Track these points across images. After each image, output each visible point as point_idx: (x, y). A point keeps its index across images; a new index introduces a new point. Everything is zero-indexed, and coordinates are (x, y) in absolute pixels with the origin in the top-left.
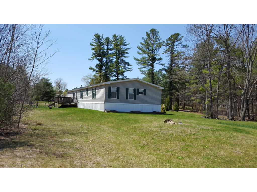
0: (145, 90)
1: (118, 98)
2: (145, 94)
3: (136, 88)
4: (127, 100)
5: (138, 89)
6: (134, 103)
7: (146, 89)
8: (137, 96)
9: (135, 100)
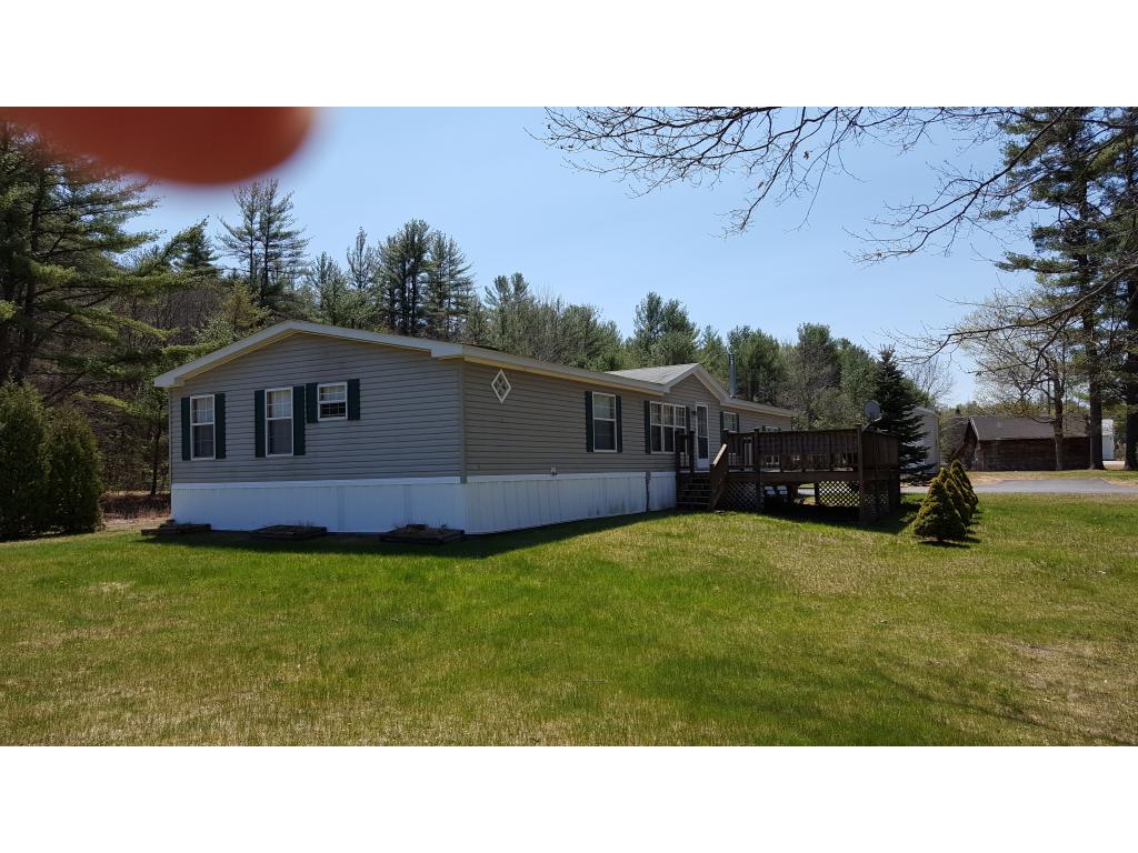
0: (354, 387)
1: (221, 454)
2: (355, 415)
3: (303, 382)
4: (261, 461)
5: (312, 387)
6: (295, 477)
7: (354, 377)
8: (309, 429)
9: (301, 459)
